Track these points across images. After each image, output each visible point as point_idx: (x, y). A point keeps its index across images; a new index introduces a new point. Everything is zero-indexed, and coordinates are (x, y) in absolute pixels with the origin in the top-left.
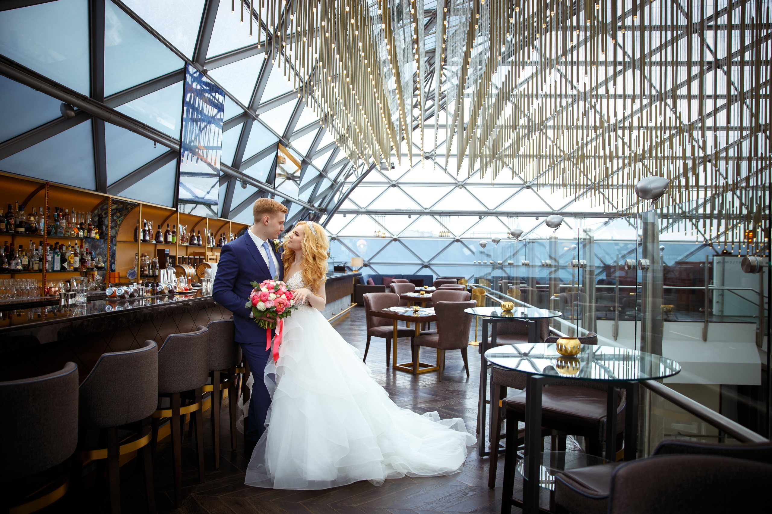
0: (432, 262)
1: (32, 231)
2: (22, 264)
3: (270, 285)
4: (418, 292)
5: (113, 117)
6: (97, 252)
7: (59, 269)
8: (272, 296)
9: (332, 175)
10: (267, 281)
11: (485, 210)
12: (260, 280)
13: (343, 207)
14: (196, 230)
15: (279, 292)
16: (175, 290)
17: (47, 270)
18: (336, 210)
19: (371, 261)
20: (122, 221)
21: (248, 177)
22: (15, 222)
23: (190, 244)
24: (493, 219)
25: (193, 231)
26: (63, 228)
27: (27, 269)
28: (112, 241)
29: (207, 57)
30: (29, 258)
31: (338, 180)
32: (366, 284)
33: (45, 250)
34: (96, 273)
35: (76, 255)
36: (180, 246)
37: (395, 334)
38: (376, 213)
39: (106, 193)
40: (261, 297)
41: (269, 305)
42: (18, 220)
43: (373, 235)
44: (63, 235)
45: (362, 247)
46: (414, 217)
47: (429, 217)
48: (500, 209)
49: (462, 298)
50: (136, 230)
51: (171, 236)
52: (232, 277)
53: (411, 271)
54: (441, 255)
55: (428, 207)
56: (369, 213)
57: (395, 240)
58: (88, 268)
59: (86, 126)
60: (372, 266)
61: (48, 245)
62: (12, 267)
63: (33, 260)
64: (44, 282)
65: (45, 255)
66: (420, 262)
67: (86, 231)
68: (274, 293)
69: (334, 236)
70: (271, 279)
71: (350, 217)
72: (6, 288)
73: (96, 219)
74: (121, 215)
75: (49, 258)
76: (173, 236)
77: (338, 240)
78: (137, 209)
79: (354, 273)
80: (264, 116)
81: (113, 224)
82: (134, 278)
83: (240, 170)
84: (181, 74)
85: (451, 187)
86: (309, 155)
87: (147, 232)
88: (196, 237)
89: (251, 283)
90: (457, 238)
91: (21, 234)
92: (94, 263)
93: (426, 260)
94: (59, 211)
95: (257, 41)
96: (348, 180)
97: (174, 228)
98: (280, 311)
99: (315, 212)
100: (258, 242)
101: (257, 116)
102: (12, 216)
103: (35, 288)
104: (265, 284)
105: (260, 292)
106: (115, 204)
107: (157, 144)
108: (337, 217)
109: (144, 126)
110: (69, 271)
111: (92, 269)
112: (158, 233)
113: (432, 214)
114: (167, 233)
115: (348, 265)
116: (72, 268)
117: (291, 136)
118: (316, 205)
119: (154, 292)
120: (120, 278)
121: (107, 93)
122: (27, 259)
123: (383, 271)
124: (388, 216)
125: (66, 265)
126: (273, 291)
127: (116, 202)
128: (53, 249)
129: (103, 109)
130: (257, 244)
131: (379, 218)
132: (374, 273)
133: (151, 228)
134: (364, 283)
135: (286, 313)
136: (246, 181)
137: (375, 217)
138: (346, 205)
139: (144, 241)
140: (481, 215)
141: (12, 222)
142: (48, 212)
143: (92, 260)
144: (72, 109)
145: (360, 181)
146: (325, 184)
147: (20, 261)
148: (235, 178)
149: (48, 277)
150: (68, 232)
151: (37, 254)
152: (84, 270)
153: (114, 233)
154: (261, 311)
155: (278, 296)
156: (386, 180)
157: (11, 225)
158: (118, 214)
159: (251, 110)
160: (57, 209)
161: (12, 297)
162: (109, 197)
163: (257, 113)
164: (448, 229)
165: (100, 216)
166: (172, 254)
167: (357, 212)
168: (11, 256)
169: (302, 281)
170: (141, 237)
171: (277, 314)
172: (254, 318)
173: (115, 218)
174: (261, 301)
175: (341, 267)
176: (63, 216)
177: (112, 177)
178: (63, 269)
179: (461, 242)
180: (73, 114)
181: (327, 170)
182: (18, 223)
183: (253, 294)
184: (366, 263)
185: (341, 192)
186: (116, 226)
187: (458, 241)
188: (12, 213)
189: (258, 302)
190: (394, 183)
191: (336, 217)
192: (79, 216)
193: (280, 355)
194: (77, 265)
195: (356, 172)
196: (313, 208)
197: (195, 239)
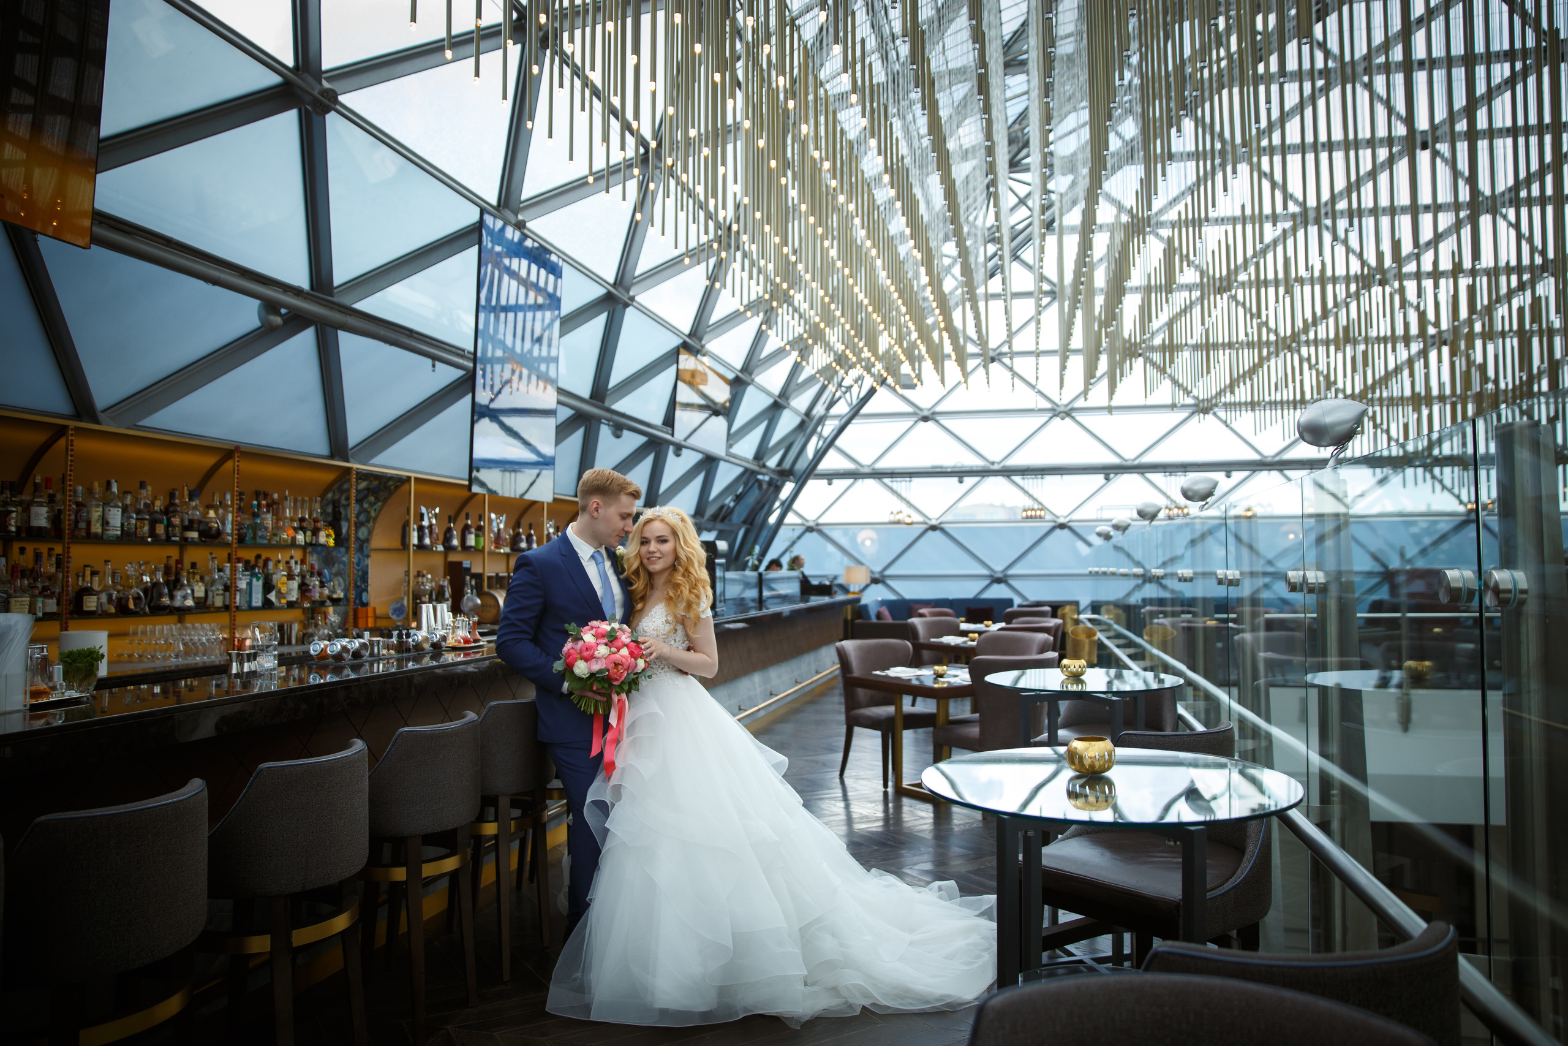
0: (1011, 572)
1: (211, 536)
2: (193, 598)
3: (600, 630)
4: (964, 634)
5: (352, 321)
6: (334, 570)
7: (260, 604)
8: (602, 650)
9: (800, 402)
10: (594, 623)
11: (1115, 460)
12: (583, 622)
13: (825, 465)
14: (525, 521)
15: (616, 643)
16: (443, 644)
17: (237, 608)
18: (811, 472)
19: (888, 572)
20: (380, 511)
21: (623, 415)
22: (182, 521)
23: (512, 549)
24: (1134, 478)
25: (518, 525)
26: (266, 528)
27: (203, 606)
28: (361, 549)
29: (523, 198)
30: (206, 586)
31: (814, 412)
32: (874, 620)
33: (234, 570)
34: (331, 610)
35: (290, 577)
36: (491, 553)
37: (899, 723)
38: (893, 474)
39: (348, 461)
40: (581, 651)
41: (596, 667)
42: (186, 517)
43: (886, 520)
44: (266, 542)
45: (867, 542)
46: (969, 481)
47: (1000, 480)
48: (1148, 459)
49: (1035, 648)
50: (405, 528)
51: (472, 537)
52: (533, 614)
53: (967, 591)
54: (1031, 556)
55: (997, 459)
56: (878, 475)
57: (933, 528)
58: (313, 602)
59: (306, 339)
60: (890, 582)
61: (239, 560)
62: (177, 603)
63: (214, 588)
64: (232, 629)
65: (233, 578)
66: (985, 572)
67: (309, 533)
68: (606, 644)
69: (811, 524)
70: (604, 619)
71: (840, 484)
72: (166, 641)
73: (330, 509)
74: (377, 500)
75: (242, 585)
76: (477, 536)
77: (820, 532)
78: (405, 487)
79: (850, 597)
80: (645, 297)
81: (362, 518)
82: (402, 617)
83: (607, 404)
84: (472, 234)
85: (1043, 419)
86: (748, 367)
87: (427, 531)
88: (524, 537)
89: (566, 625)
90: (1062, 520)
91: (193, 543)
92: (326, 592)
93: (999, 567)
94: (261, 497)
95: (587, 172)
96: (834, 411)
97: (480, 520)
98: (616, 680)
99: (771, 479)
100: (584, 550)
101: (632, 299)
102: (175, 511)
103: (216, 640)
104: (592, 628)
105: (581, 643)
106: (364, 480)
107: (438, 364)
108: (813, 486)
109: (410, 333)
110: (281, 608)
111: (322, 603)
112: (449, 530)
113: (1007, 472)
114: (466, 529)
115: (840, 581)
116: (284, 601)
117: (706, 333)
118: (772, 462)
119: (402, 647)
120: (376, 617)
121: (338, 280)
122: (203, 588)
123: (910, 591)
124: (916, 481)
125: (272, 596)
126: (605, 640)
127: (363, 476)
128: (249, 567)
129: (331, 309)
130: (581, 554)
131: (899, 485)
132: (893, 597)
133: (434, 521)
134: (869, 617)
135: (630, 683)
136: (621, 425)
137: (890, 484)
138: (831, 461)
139: (421, 547)
140: (1108, 471)
141: (176, 521)
142: (241, 500)
143: (322, 585)
144: (279, 314)
145: (855, 412)
146: (787, 422)
147: (189, 591)
148: (598, 420)
149: (240, 618)
150: (275, 535)
151: (221, 577)
152: (307, 605)
153: (366, 533)
154: (580, 679)
155: (614, 649)
156: (909, 409)
157: (174, 526)
158: (372, 499)
159: (620, 289)
160: (257, 495)
161: (177, 656)
162: (349, 469)
163: (631, 293)
164: (1040, 503)
165: (336, 504)
166: (476, 569)
167: (855, 475)
168: (174, 584)
169: (667, 622)
170: (415, 540)
171: (611, 685)
172: (571, 693)
173: (366, 505)
174: (582, 658)
175: (825, 586)
176: (268, 506)
177: (356, 431)
178: (267, 604)
179: (1070, 529)
180: (278, 320)
181: (787, 394)
182: (186, 523)
183: (568, 646)
184: (877, 576)
185: (820, 436)
186: (368, 521)
187: (1062, 526)
188: (175, 505)
189: (576, 660)
190: (926, 413)
191: (811, 484)
192: (299, 504)
193: (617, 764)
194: (294, 596)
195: (848, 395)
196: (764, 470)
197: (521, 541)
